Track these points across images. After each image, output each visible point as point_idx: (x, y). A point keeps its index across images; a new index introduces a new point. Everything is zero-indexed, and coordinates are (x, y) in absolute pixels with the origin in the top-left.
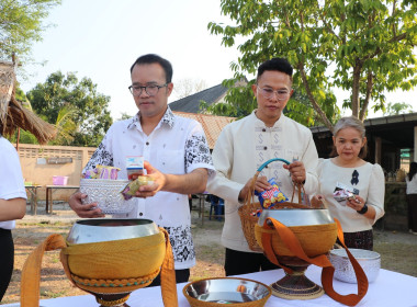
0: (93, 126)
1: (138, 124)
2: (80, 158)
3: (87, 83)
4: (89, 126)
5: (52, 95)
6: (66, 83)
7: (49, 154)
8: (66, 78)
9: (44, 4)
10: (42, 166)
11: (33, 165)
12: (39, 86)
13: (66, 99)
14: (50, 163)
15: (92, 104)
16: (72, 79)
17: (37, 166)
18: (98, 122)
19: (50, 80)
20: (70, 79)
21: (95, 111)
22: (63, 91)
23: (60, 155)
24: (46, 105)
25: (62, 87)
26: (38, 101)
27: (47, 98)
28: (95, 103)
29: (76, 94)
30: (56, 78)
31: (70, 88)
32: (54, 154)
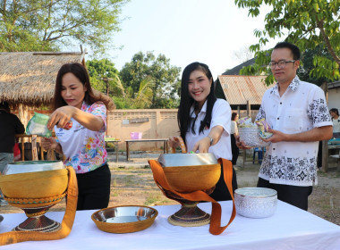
0: (170, 92)
1: (276, 91)
2: (155, 118)
3: (162, 59)
4: (167, 92)
5: (136, 70)
6: (146, 60)
7: (131, 116)
8: (146, 57)
9: (118, 3)
10: (126, 125)
11: (120, 125)
12: (127, 65)
13: (147, 73)
14: (132, 123)
15: (166, 75)
16: (150, 56)
17: (123, 125)
18: (172, 89)
19: (134, 59)
20: (149, 56)
21: (170, 80)
22: (145, 67)
23: (139, 116)
24: (132, 79)
25: (143, 63)
26: (126, 76)
27: (132, 73)
28: (170, 74)
29: (154, 68)
30: (138, 57)
31: (150, 64)
32: (135, 116)
